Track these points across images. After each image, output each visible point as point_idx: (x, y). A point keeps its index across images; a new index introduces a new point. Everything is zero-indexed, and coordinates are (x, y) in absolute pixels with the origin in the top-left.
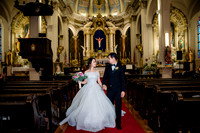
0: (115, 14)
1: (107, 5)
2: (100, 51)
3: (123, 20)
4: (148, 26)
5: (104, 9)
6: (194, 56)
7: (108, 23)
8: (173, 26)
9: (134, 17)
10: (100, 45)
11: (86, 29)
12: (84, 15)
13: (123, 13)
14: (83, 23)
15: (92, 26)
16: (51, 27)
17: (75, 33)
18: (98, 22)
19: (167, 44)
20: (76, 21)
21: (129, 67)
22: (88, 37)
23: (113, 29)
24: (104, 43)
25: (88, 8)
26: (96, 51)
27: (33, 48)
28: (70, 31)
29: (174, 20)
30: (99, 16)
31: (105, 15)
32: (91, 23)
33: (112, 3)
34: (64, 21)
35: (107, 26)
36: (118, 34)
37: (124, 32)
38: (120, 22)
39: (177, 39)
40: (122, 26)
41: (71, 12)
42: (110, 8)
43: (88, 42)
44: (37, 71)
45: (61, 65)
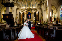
0: (34, 7)
1: (32, 5)
3: (37, 9)
6: (59, 20)
7: (32, 10)
8: (52, 11)
9: (40, 8)
10: (29, 17)
11: (25, 12)
12: (24, 8)
13: (37, 7)
15: (27, 11)
18: (29, 10)
19: (51, 16)
20: (22, 10)
21: (39, 23)
22: (26, 14)
23: (34, 12)
24: (31, 16)
25: (26, 6)
28: (20, 13)
29: (53, 9)
30: (29, 8)
31: (31, 8)
32: (26, 10)
34: (18, 9)
35: (32, 11)
37: (37, 13)
38: (36, 10)
39: (54, 15)
41: (20, 7)
42: (32, 6)
44: (9, 25)
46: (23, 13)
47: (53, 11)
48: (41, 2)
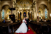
0: (28, 9)
2: (25, 17)
3: (30, 10)
4: (35, 12)
9: (32, 10)
11: (22, 12)
14: (21, 11)
16: (15, 12)
21: (31, 20)
23: (28, 12)
24: (26, 15)
27: (12, 17)
30: (25, 9)
33: (27, 6)
36: (29, 13)
37: (30, 13)
40: (30, 11)
43: (22, 15)
45: (17, 20)
46: (21, 13)
47: (41, 12)
48: (33, 6)
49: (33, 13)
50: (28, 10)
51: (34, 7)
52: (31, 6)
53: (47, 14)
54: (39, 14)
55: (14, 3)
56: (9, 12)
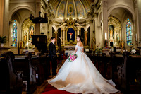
0: (80, 18)
1: (76, 12)
2: (71, 41)
3: (85, 22)
4: (99, 27)
5: (74, 15)
7: (76, 23)
8: (113, 27)
9: (92, 21)
10: (71, 37)
11: (63, 27)
12: (61, 18)
13: (86, 17)
14: (61, 23)
15: (66, 26)
17: (56, 29)
18: (70, 23)
19: (106, 38)
20: (56, 22)
22: (64, 32)
23: (79, 27)
25: (64, 14)
26: (68, 41)
27: (38, 40)
28: (53, 29)
29: (114, 24)
30: (71, 19)
31: (74, 18)
32: (66, 24)
33: (79, 11)
34: (50, 23)
35: (76, 25)
36: (82, 30)
37: (86, 29)
38: (83, 23)
40: (85, 26)
41: (54, 17)
42: (78, 14)
43: (64, 35)
47: (115, 29)
48: (93, 10)
49: (94, 32)
50: (80, 23)
51: (98, 14)
52: (89, 11)
53: (132, 34)
54: (111, 35)
55: (42, 4)
56: (30, 28)
